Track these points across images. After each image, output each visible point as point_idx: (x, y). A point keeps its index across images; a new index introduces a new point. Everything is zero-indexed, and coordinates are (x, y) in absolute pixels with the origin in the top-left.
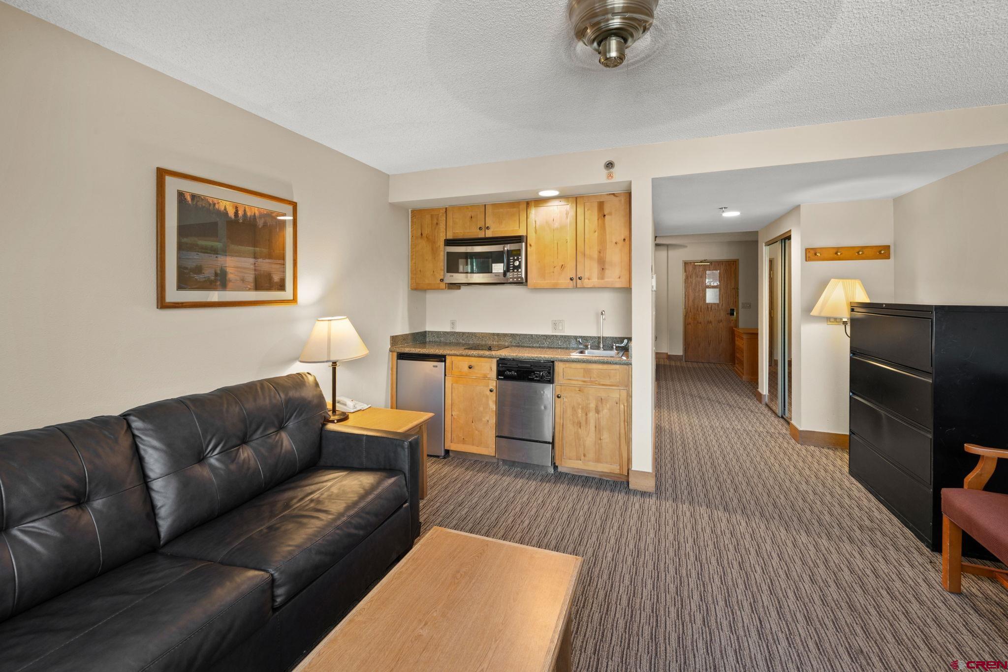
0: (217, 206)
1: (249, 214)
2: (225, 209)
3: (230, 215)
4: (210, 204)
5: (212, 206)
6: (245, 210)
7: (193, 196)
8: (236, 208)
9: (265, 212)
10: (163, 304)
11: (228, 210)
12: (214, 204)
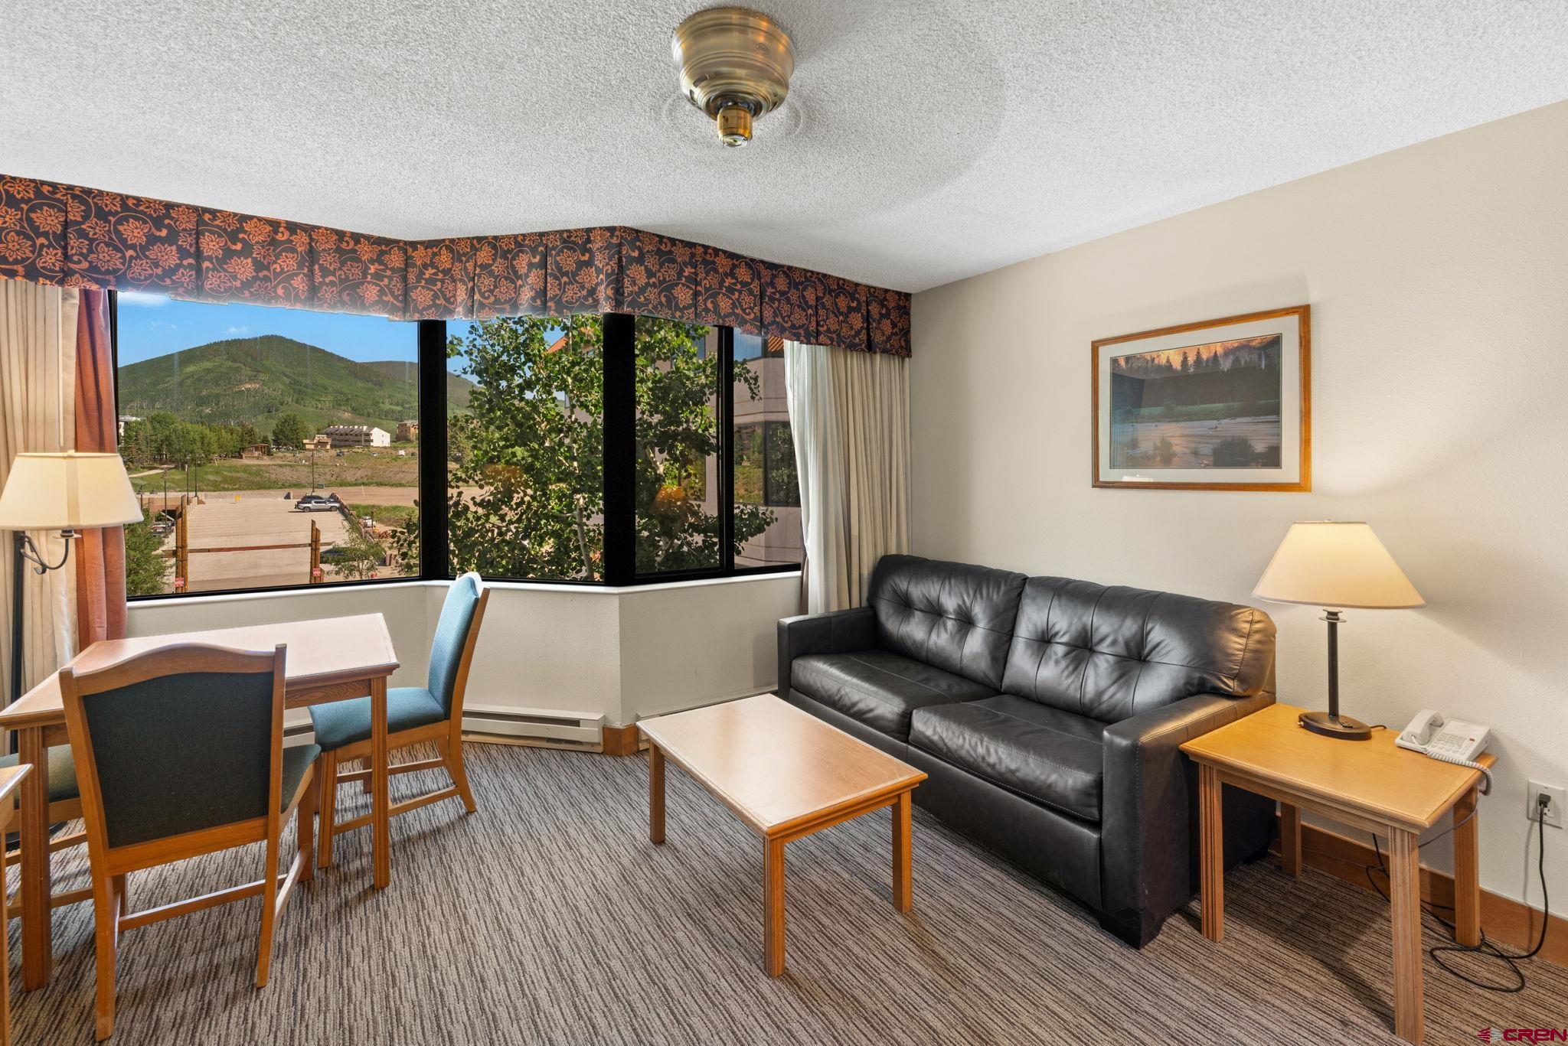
0: (1156, 361)
1: (1204, 357)
2: (1168, 361)
3: (1174, 367)
4: (1147, 362)
5: (1150, 362)
6: (1198, 353)
7: (1128, 359)
8: (1185, 353)
9: (1236, 345)
10: (1097, 483)
11: (1171, 361)
12: (1153, 360)
